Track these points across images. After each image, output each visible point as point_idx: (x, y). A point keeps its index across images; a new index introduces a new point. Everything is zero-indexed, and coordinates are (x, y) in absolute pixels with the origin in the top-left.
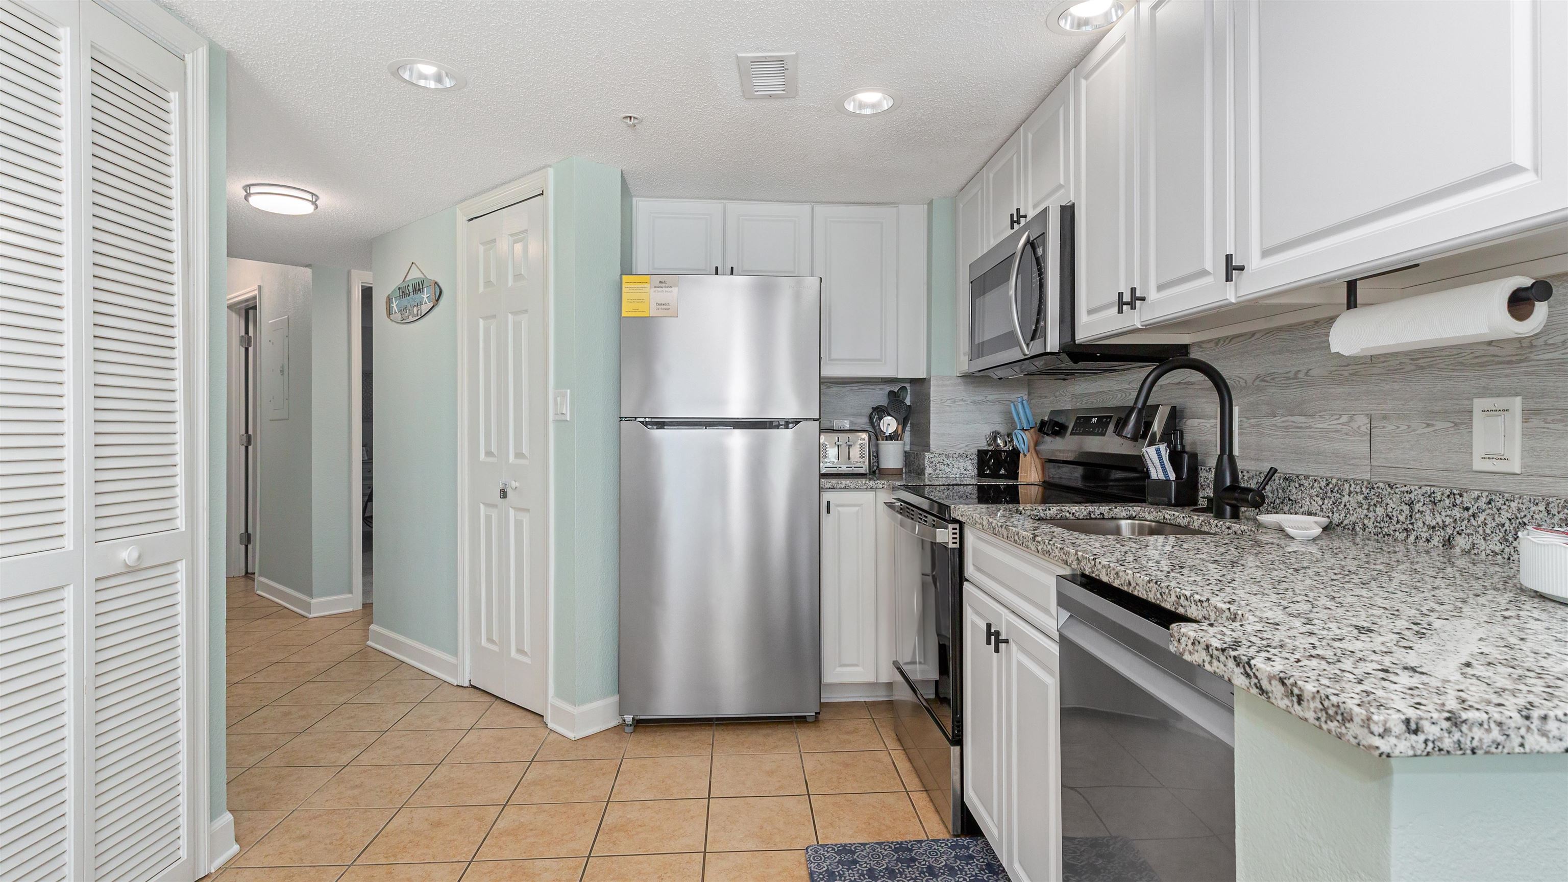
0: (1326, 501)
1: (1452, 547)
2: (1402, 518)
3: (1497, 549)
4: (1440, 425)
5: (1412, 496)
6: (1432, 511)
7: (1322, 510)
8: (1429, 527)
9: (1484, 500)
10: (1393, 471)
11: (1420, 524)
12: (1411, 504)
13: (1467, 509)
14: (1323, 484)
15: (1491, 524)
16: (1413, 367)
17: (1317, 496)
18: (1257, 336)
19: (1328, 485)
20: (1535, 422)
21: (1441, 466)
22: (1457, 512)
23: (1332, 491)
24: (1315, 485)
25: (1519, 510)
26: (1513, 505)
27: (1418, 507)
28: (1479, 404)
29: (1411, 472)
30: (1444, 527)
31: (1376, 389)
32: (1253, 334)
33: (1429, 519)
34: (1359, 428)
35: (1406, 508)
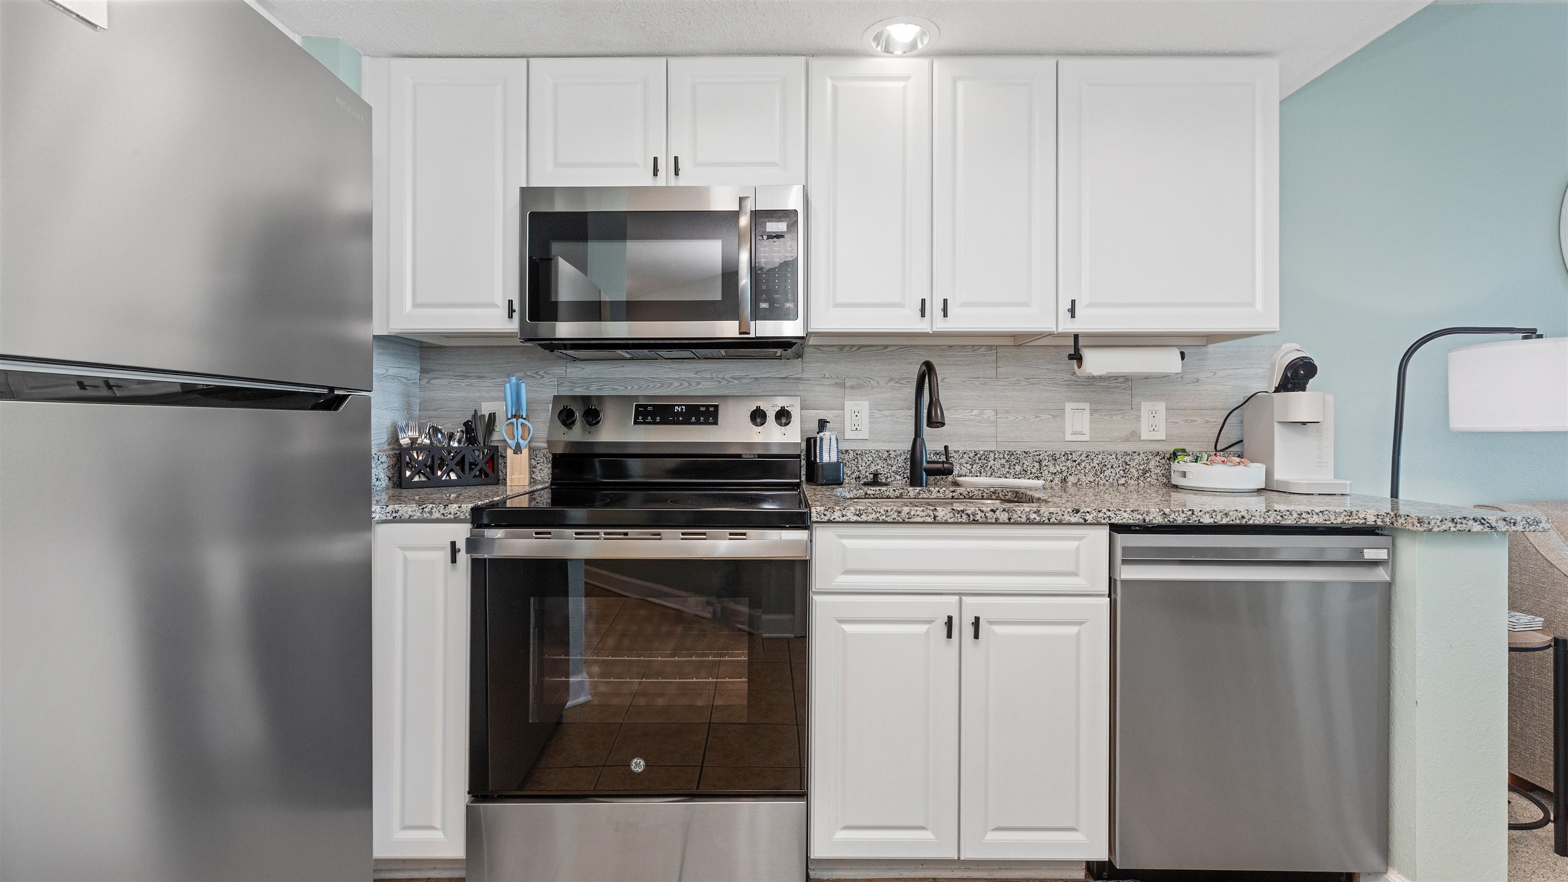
0: (975, 466)
1: (1067, 482)
2: (1034, 471)
3: (1092, 480)
4: (1044, 417)
5: (1041, 457)
6: (1054, 465)
7: (971, 472)
8: (1052, 473)
9: (1084, 455)
10: (1013, 443)
11: (1046, 472)
12: (1040, 462)
13: (1075, 461)
14: (972, 455)
15: (1088, 467)
16: (1027, 383)
17: (967, 463)
18: (889, 349)
19: (976, 455)
20: (1096, 415)
21: (1045, 439)
22: (1069, 464)
23: (979, 459)
24: (965, 456)
25: (1103, 459)
26: (1100, 456)
27: (1044, 463)
28: (1068, 406)
29: (1025, 444)
30: (1062, 472)
31: (1001, 394)
32: (886, 347)
33: (1052, 470)
34: (988, 418)
35: (1037, 465)
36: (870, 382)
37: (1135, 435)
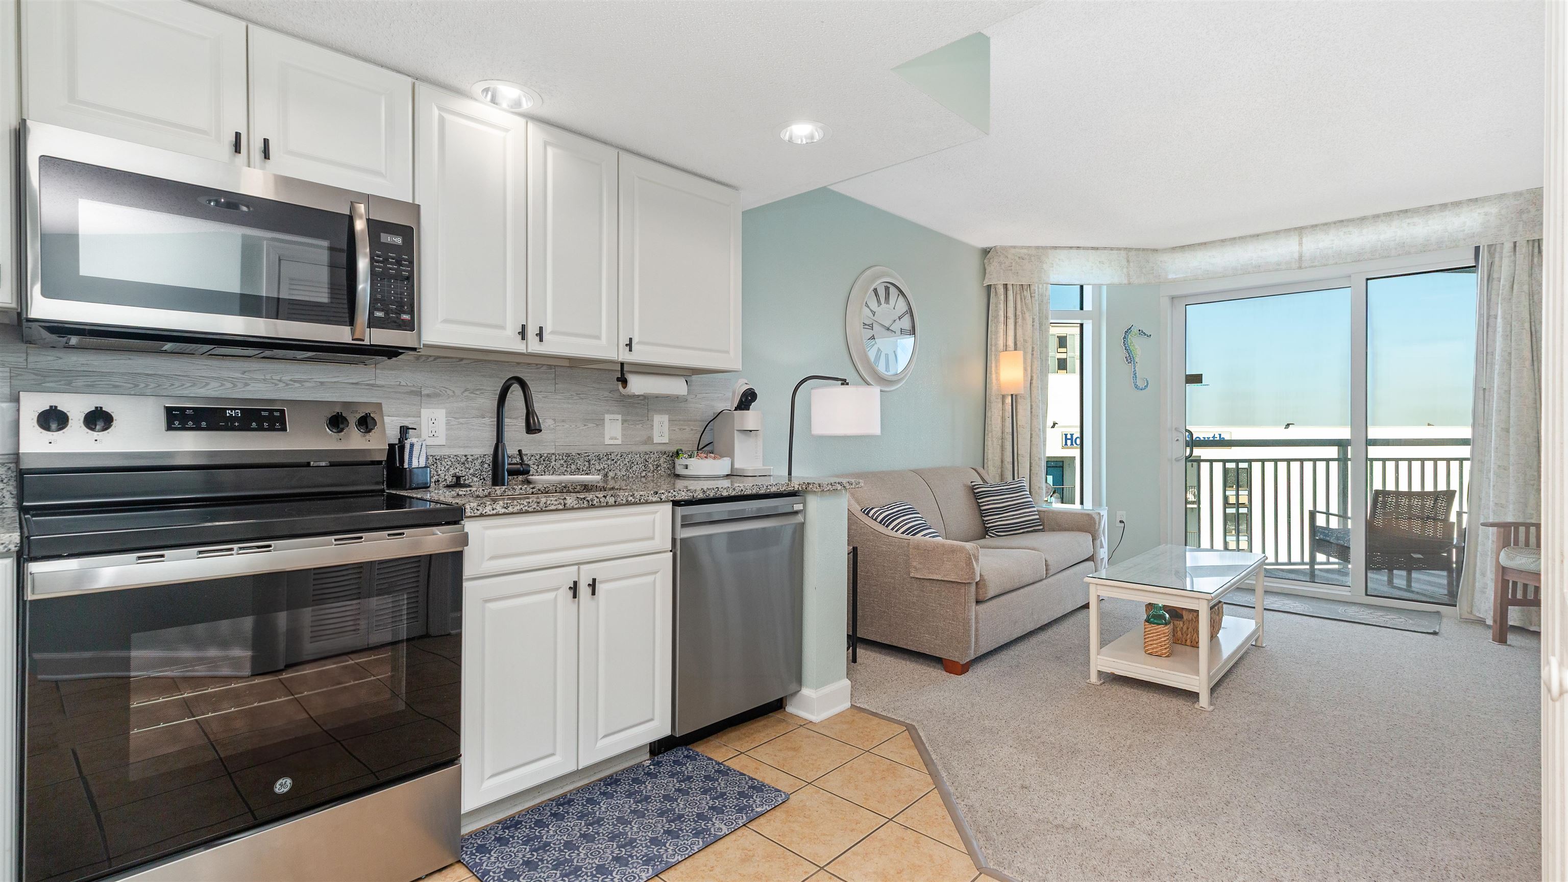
0: (540, 467)
1: (608, 477)
2: (585, 469)
3: (624, 474)
4: (590, 425)
5: (590, 457)
6: (599, 463)
7: (537, 472)
8: (598, 470)
9: (619, 455)
10: (568, 447)
11: (594, 469)
12: (589, 461)
13: (613, 460)
14: (538, 457)
15: (622, 465)
16: (578, 398)
17: (534, 464)
18: (464, 362)
19: (541, 457)
20: (626, 424)
21: (591, 443)
22: (609, 462)
23: (544, 461)
24: (532, 458)
25: (631, 457)
26: (629, 456)
27: (592, 462)
28: (607, 417)
29: (577, 447)
30: (604, 469)
31: (558, 406)
32: (462, 359)
33: (598, 467)
34: (549, 426)
35: (587, 463)
36: (446, 392)
37: (649, 440)
